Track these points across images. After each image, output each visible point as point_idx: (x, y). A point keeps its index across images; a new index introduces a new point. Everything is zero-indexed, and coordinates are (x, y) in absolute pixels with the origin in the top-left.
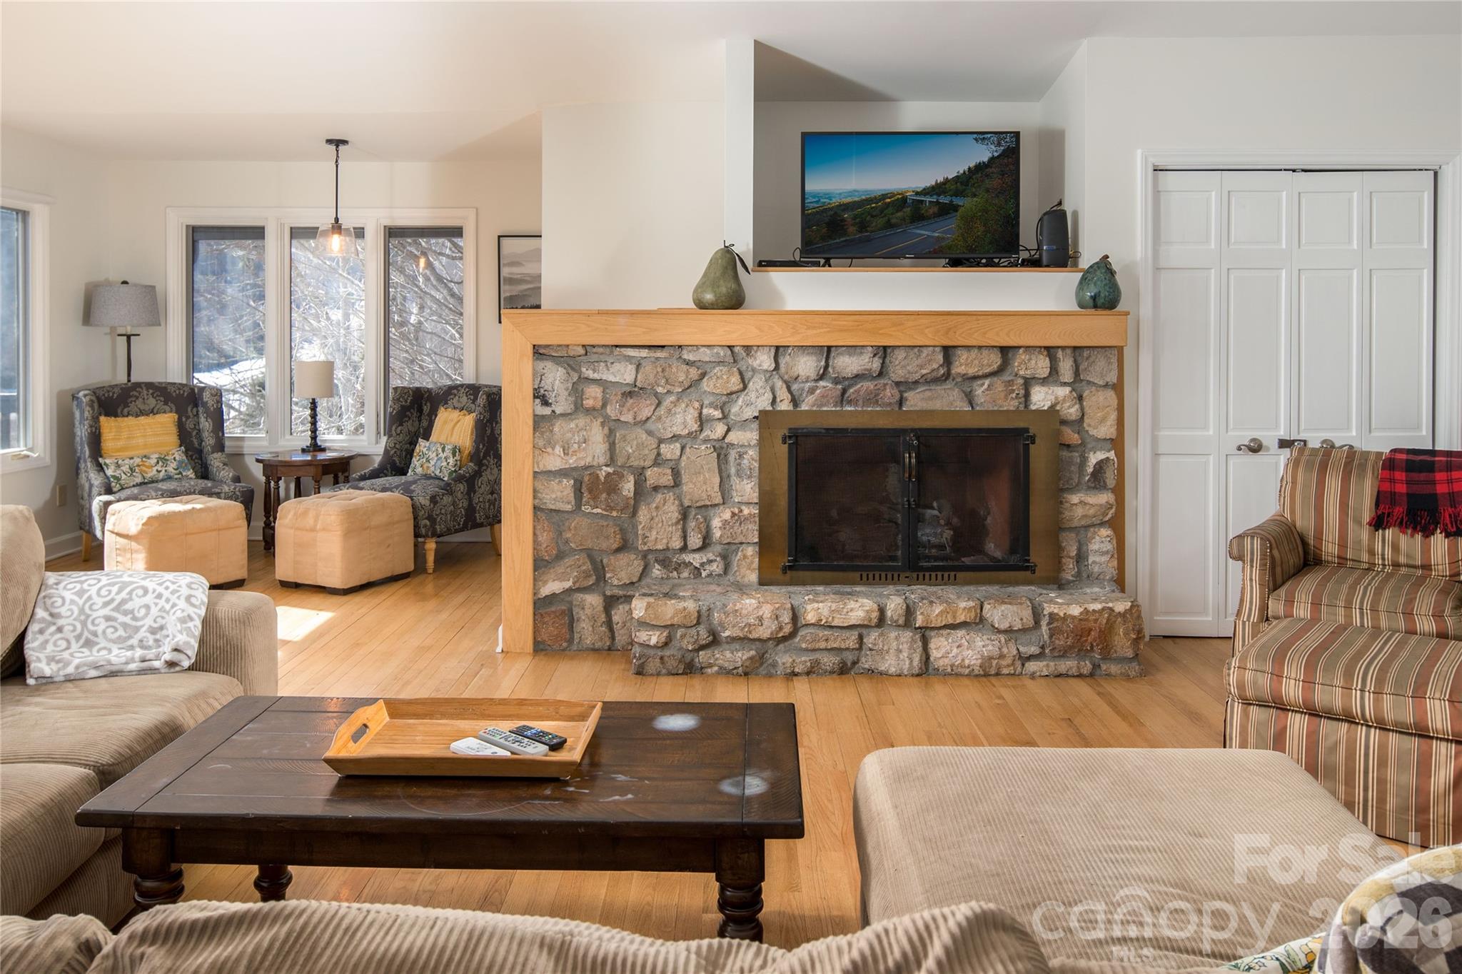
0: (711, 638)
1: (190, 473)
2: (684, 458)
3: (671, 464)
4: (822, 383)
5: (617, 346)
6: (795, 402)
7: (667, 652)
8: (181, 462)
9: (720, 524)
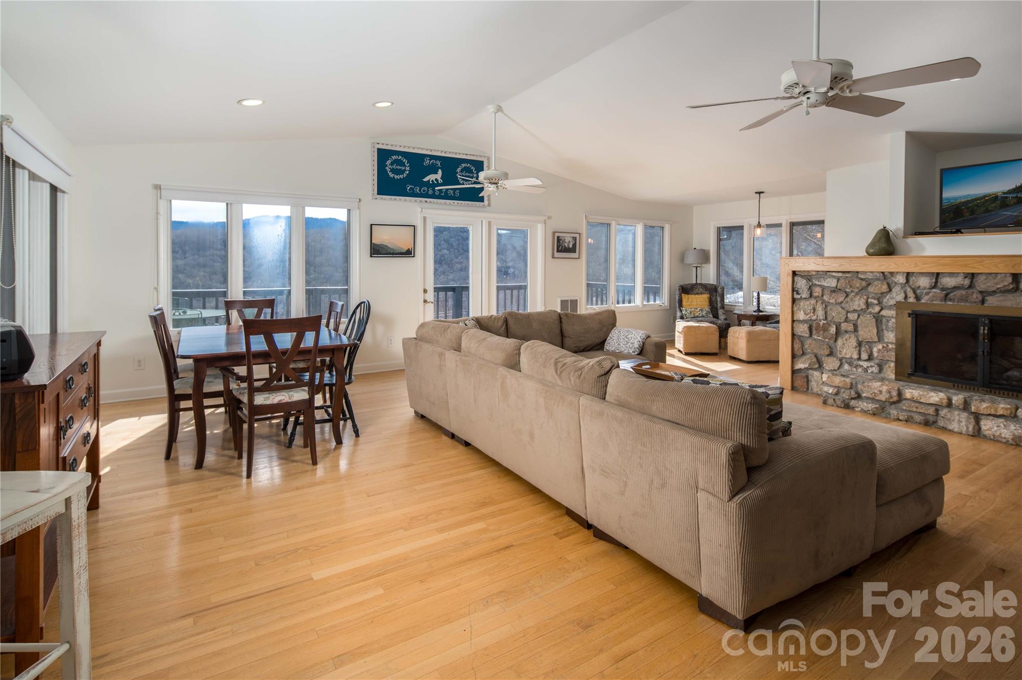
0: (856, 396)
1: (711, 316)
2: (859, 320)
3: (854, 322)
4: (934, 290)
5: (829, 272)
6: (918, 298)
7: (837, 398)
8: (708, 312)
9: (876, 351)
